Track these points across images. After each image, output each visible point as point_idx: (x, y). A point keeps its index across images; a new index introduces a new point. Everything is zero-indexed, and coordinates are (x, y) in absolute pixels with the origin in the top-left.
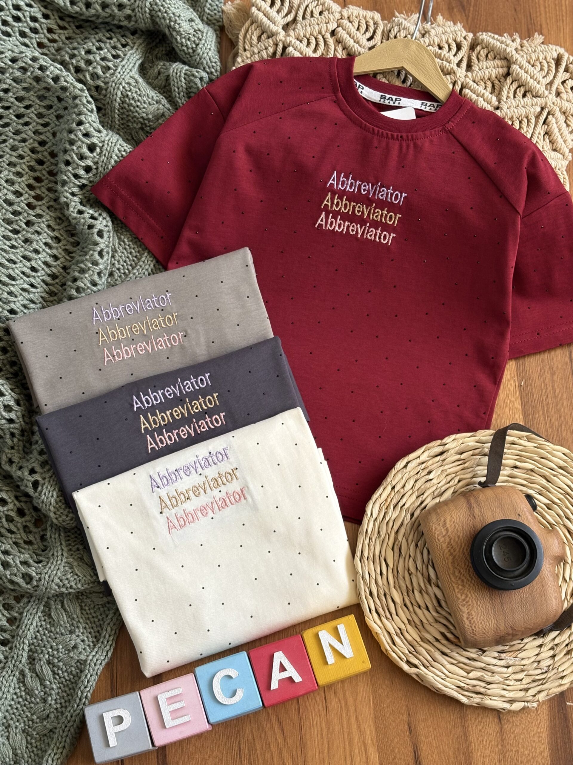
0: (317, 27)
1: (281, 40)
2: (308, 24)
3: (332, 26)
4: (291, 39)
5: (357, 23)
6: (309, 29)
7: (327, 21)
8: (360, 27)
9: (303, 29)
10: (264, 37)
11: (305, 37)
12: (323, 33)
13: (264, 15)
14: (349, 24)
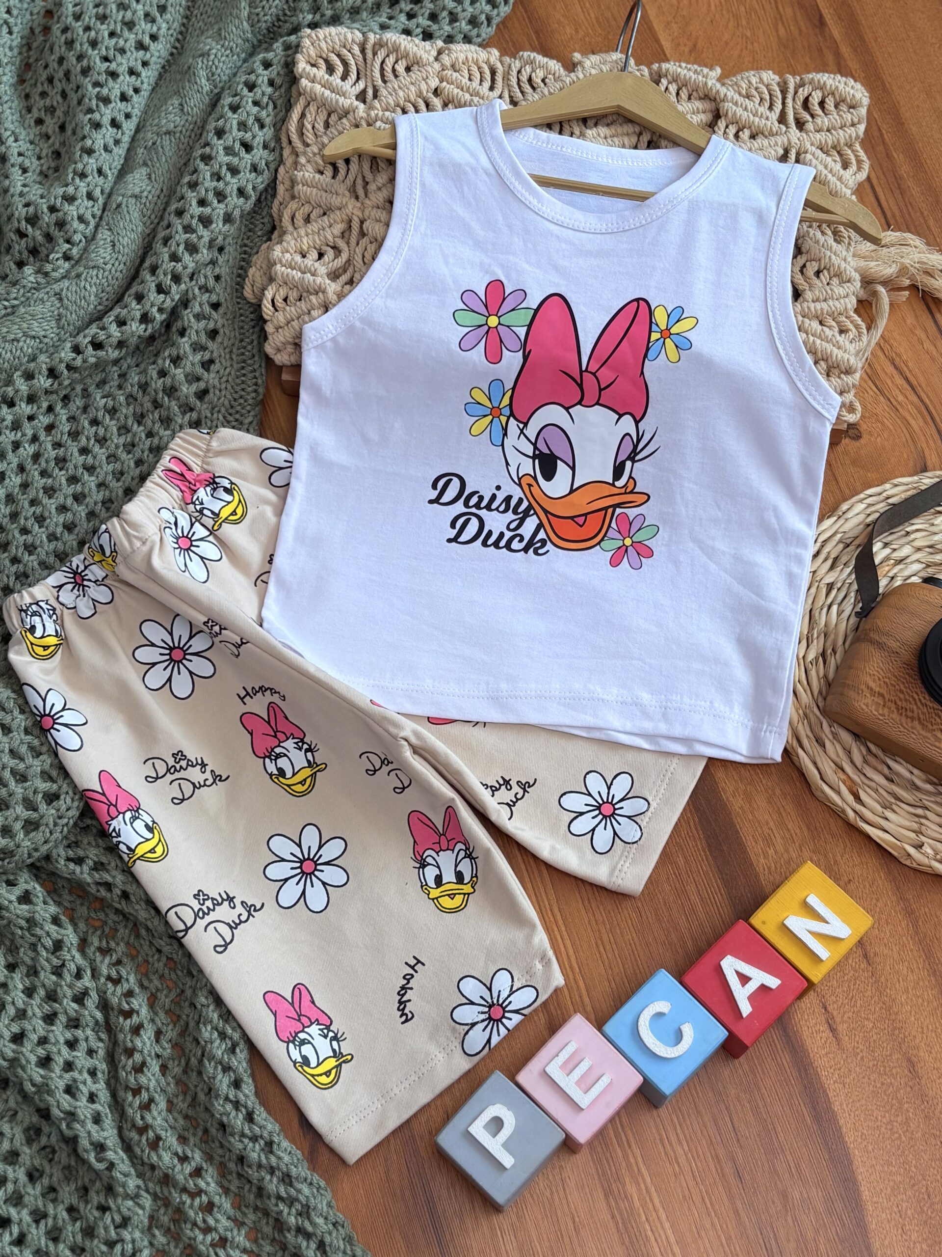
0: (412, 88)
1: (362, 117)
2: (396, 87)
3: (434, 83)
4: (376, 112)
5: (466, 72)
6: (401, 93)
7: (425, 77)
8: (472, 77)
9: (391, 95)
10: (334, 117)
11: (398, 106)
12: (425, 93)
13: (324, 86)
14: (455, 74)
